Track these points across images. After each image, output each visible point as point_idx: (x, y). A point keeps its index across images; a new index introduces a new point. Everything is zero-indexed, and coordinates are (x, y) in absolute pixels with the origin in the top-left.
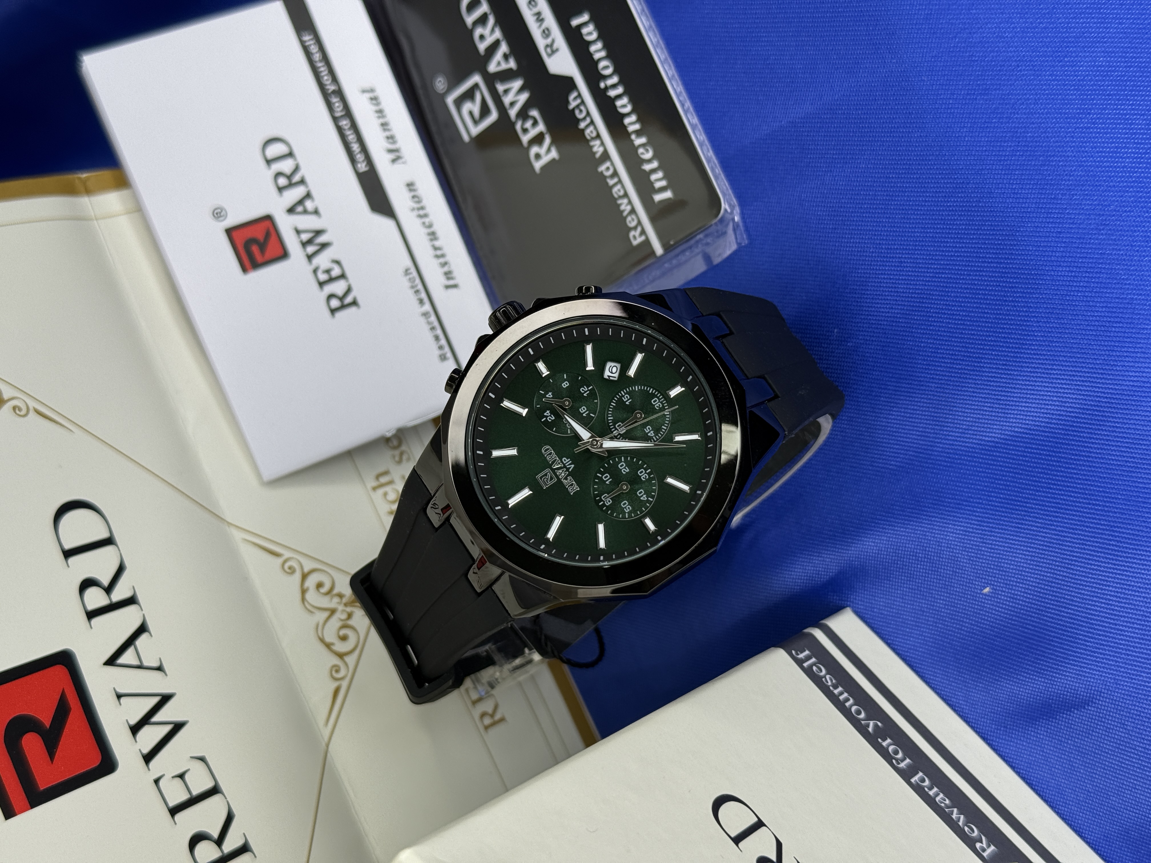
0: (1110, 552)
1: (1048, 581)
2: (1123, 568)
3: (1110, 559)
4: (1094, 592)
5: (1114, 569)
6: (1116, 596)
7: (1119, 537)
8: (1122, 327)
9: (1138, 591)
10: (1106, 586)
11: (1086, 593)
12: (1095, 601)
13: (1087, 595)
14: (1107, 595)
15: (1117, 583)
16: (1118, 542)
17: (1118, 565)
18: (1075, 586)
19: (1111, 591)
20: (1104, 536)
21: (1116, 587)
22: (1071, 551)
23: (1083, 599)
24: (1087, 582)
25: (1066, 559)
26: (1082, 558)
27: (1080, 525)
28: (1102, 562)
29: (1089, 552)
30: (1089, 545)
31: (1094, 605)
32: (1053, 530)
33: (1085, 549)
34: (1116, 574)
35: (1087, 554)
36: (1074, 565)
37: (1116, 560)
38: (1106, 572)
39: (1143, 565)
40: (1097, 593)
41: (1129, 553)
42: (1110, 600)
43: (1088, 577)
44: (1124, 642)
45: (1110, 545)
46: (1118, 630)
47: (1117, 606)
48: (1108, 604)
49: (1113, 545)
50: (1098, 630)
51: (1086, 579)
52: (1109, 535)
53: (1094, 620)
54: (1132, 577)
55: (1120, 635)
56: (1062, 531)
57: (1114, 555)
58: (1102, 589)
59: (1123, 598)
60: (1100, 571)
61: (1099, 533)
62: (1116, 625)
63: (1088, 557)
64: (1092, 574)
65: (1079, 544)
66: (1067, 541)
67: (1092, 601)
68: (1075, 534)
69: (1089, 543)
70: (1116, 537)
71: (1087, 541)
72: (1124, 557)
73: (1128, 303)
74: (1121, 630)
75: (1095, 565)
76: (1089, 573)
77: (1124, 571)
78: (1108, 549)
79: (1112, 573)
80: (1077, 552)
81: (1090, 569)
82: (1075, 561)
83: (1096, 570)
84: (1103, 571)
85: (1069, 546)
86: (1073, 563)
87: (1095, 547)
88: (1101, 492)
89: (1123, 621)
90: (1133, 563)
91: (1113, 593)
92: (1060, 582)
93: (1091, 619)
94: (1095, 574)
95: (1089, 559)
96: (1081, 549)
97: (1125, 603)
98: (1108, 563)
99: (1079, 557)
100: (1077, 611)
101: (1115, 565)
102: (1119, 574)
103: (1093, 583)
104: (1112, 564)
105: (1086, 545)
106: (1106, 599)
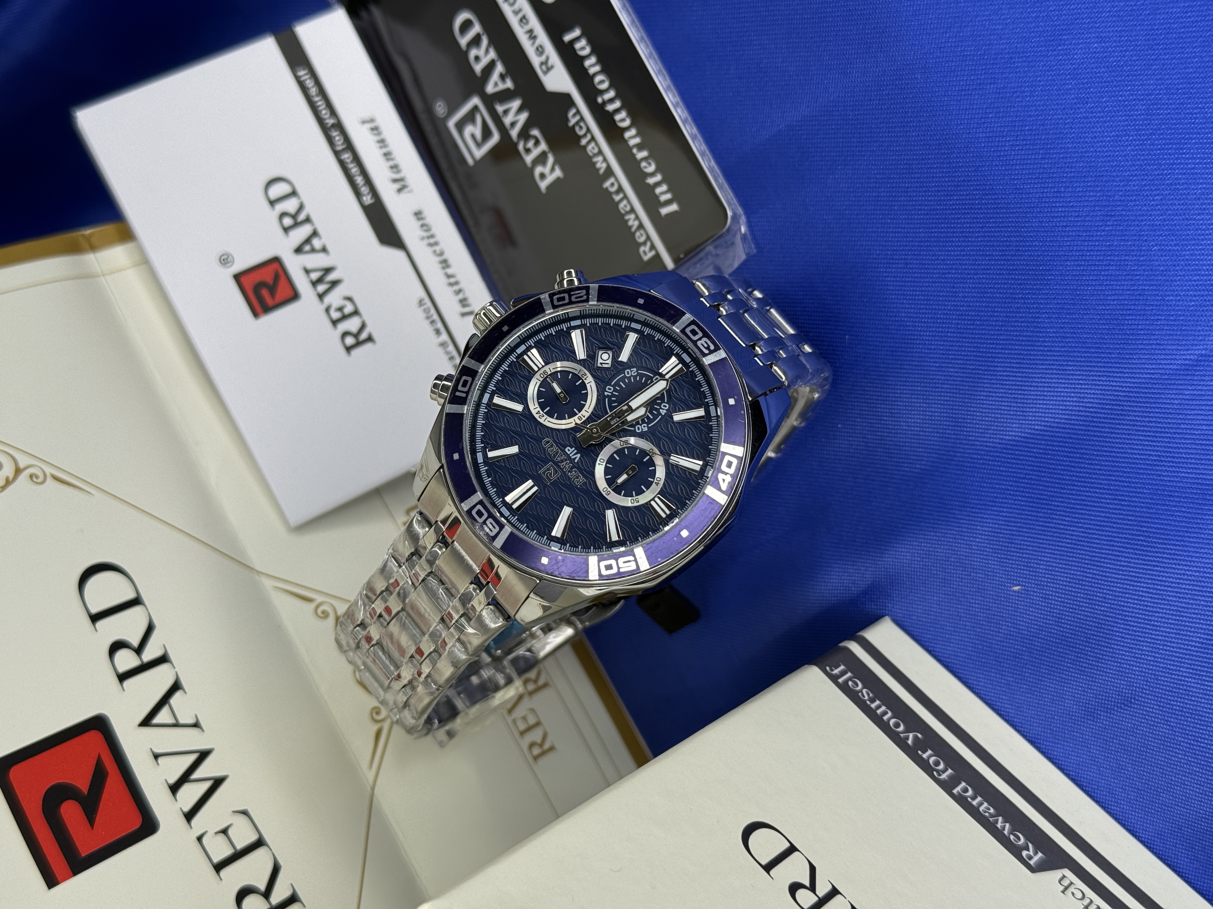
0: (1139, 547)
3: (1140, 555)
4: (1126, 589)
5: (1144, 565)
7: (1147, 532)
8: (1135, 320)
10: (1137, 582)
11: (1118, 590)
12: (1128, 598)
13: (1119, 592)
14: (1139, 591)
15: (1148, 579)
16: (1146, 537)
17: (1148, 561)
18: (1106, 583)
19: (1143, 587)
21: (1147, 583)
22: (1100, 549)
23: (1115, 596)
24: (1118, 579)
25: (1095, 557)
26: (1112, 555)
28: (1131, 558)
29: (1118, 549)
30: (1118, 542)
31: (1127, 602)
33: (1114, 546)
35: (1116, 551)
36: (1104, 562)
37: (1146, 556)
39: (1173, 559)
40: (1129, 589)
41: (1158, 548)
42: (1142, 596)
43: (1119, 574)
44: (1160, 638)
45: (1138, 540)
46: (1153, 625)
47: (1151, 602)
48: (1141, 601)
49: (1142, 540)
50: (1133, 626)
51: (1117, 576)
52: (1137, 530)
53: (1128, 616)
55: (1156, 630)
56: (1090, 529)
57: (1143, 551)
58: (1133, 586)
60: (1130, 567)
61: (1127, 529)
62: (1151, 620)
63: (1117, 553)
64: (1123, 571)
65: (1108, 541)
66: (1095, 539)
67: (1125, 597)
68: (1103, 531)
70: (1144, 531)
71: (1115, 537)
72: (1152, 552)
73: (1140, 295)
74: (1157, 626)
75: (1125, 562)
76: (1119, 570)
77: (1154, 566)
78: (1137, 545)
79: (1143, 569)
80: (1107, 550)
81: (1120, 566)
82: (1105, 558)
83: (1127, 566)
84: (1133, 568)
85: (1097, 544)
86: (1103, 560)
87: (1124, 543)
88: (1126, 487)
89: (1158, 617)
90: (1163, 558)
91: (1145, 590)
92: (1090, 580)
93: (1125, 616)
94: (1126, 571)
95: (1119, 556)
96: (1110, 545)
97: (1158, 599)
98: (1138, 559)
99: (1108, 554)
100: (1111, 608)
101: (1145, 560)
103: (1124, 579)
104: (1142, 559)
105: (1115, 541)
106: (1138, 596)
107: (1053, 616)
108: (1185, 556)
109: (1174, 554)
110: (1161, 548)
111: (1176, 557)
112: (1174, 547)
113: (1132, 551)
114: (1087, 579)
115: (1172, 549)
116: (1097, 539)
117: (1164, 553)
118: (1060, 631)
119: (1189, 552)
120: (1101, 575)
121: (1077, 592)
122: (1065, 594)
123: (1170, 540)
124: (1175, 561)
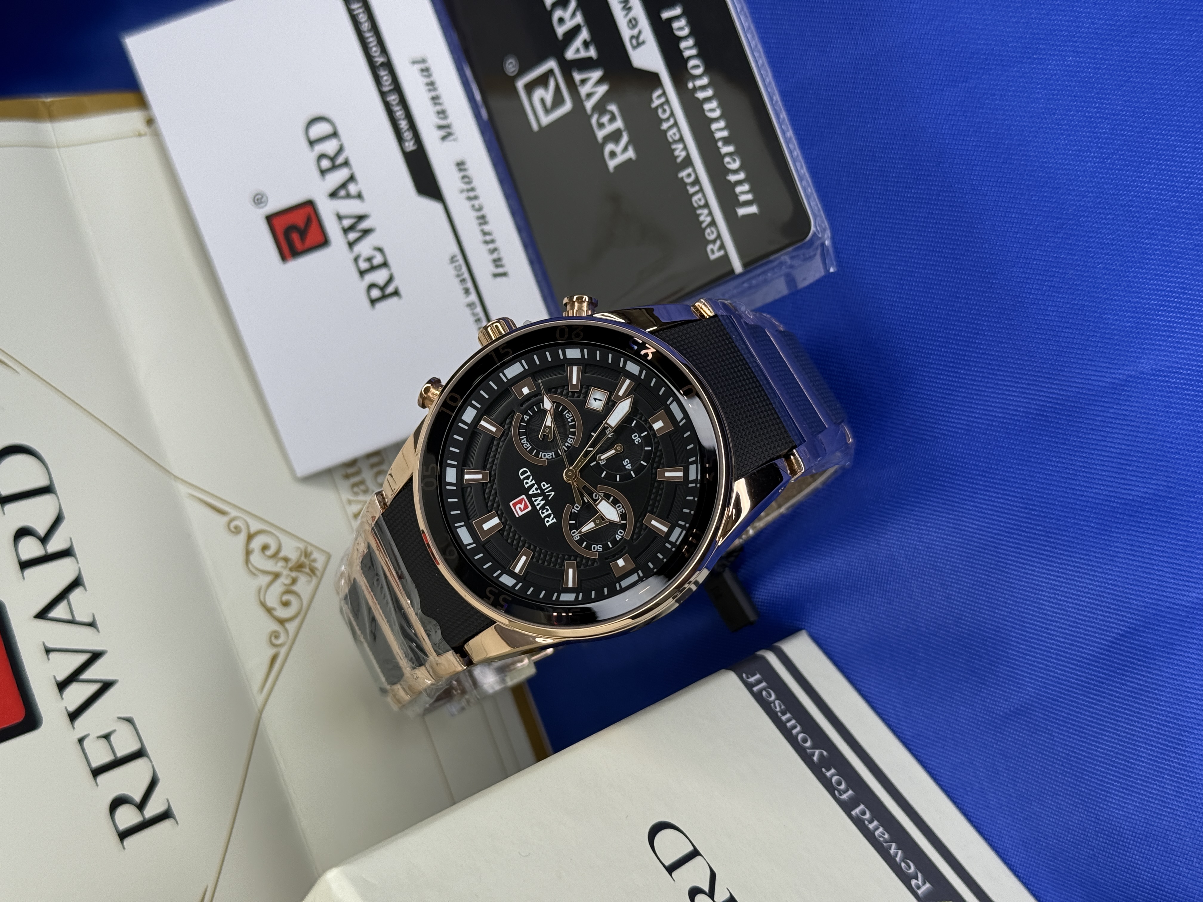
0: (1044, 557)
1: (983, 583)
2: (1057, 574)
6: (1049, 602)
7: (1054, 543)
9: (1071, 598)
20: (1039, 541)
27: (1017, 530)
32: (989, 532)
34: (1050, 579)
37: (1050, 566)
38: (1040, 577)
39: (1077, 572)
41: (1063, 560)
49: (1048, 551)
54: (1065, 583)
59: (1056, 604)
65: (1014, 548)
68: (1011, 538)
69: (1024, 547)
70: (1051, 542)
72: (1058, 563)
75: (1029, 570)
79: (1046, 578)
83: (1031, 574)
84: (1036, 576)
98: (1043, 568)
101: (1049, 570)
102: (1053, 580)
104: (1045, 569)
107: (953, 616)
108: (1088, 570)
109: (1078, 567)
110: (1066, 560)
111: (1079, 570)
112: (1079, 560)
113: (1037, 560)
114: (991, 583)
115: (1076, 562)
116: (1005, 545)
117: (1068, 565)
118: (958, 631)
119: (1093, 566)
120: (1005, 581)
121: (980, 595)
122: (967, 596)
123: (1076, 553)
124: (1078, 574)
